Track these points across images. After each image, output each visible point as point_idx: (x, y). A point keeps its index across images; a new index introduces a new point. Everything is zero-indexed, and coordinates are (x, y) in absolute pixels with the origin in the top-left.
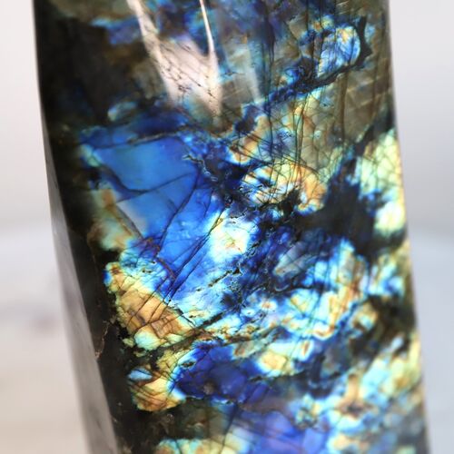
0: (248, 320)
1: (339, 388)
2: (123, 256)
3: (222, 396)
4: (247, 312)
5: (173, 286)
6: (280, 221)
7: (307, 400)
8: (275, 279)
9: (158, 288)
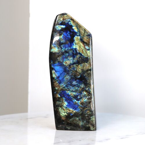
0: (68, 88)
1: (80, 100)
2: (55, 79)
3: (64, 97)
4: (68, 87)
5: (60, 83)
6: (74, 78)
7: (75, 100)
8: (72, 84)
9: (58, 83)
